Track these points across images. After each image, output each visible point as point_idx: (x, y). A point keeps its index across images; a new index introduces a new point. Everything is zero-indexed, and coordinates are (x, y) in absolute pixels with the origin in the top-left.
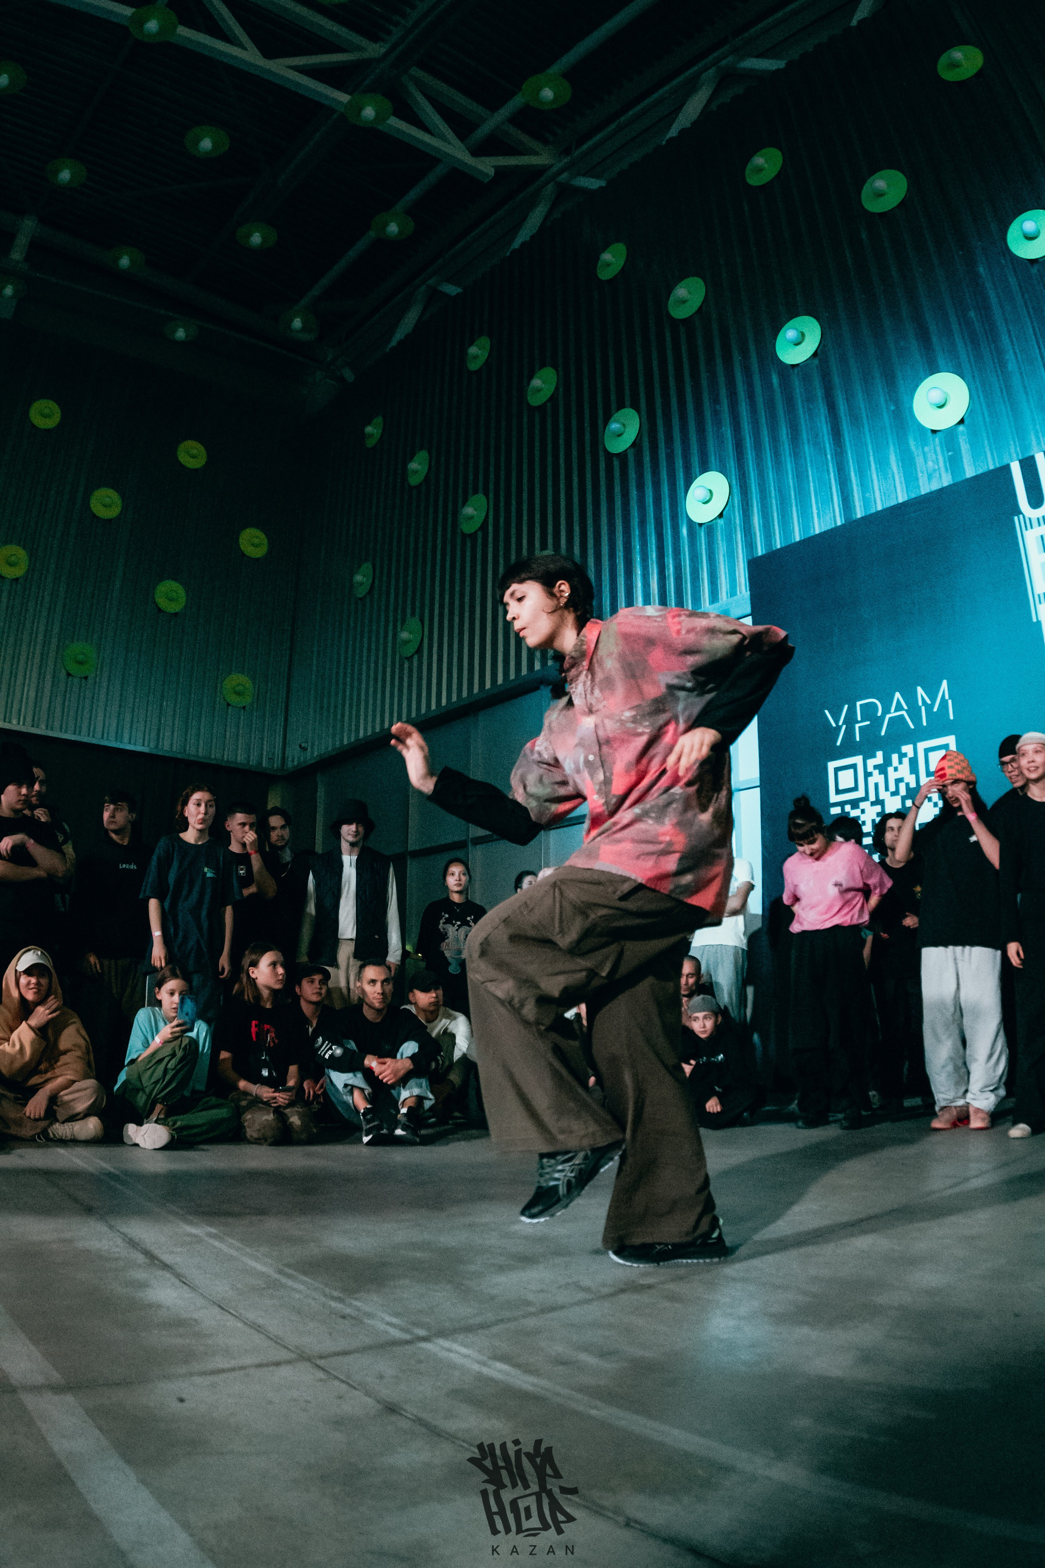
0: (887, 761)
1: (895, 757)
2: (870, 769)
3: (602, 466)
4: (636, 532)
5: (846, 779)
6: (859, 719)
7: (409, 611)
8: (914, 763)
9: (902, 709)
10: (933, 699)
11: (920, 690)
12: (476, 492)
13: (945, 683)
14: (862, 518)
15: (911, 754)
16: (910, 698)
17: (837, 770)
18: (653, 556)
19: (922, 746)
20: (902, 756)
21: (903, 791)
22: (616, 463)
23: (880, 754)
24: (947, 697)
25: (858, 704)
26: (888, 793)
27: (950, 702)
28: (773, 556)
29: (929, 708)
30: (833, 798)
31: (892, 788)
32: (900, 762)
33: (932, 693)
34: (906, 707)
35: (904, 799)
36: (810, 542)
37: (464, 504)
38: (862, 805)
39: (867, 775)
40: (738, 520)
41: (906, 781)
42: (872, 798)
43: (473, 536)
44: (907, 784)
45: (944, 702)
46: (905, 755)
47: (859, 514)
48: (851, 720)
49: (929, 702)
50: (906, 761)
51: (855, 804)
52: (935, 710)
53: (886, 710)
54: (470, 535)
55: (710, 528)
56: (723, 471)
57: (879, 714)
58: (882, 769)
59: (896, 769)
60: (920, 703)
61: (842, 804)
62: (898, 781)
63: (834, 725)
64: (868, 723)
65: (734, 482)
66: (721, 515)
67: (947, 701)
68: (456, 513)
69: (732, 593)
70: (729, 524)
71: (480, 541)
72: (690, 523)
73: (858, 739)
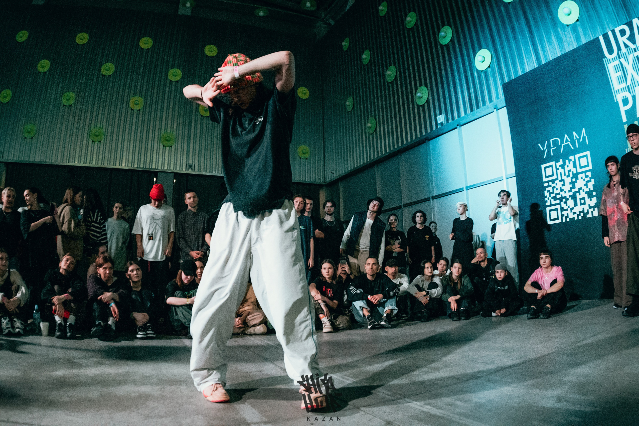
0: (564, 163)
1: (567, 161)
2: (558, 167)
3: (440, 50)
4: (457, 77)
5: (549, 172)
6: (552, 146)
7: (370, 116)
8: (574, 163)
9: (568, 141)
10: (580, 136)
11: (574, 133)
12: (390, 65)
13: (584, 129)
14: (545, 64)
15: (573, 160)
16: (571, 136)
17: (545, 168)
18: (465, 85)
19: (577, 156)
20: (570, 161)
21: (571, 175)
22: (445, 49)
23: (561, 160)
24: (585, 135)
25: (551, 140)
26: (566, 176)
27: (586, 137)
28: (511, 82)
29: (578, 140)
30: (545, 180)
31: (567, 174)
32: (569, 163)
33: (579, 134)
34: (569, 141)
35: (572, 178)
36: (525, 75)
37: (387, 70)
38: (556, 182)
39: (557, 169)
40: (496, 68)
41: (572, 171)
42: (560, 179)
43: (392, 83)
44: (573, 172)
45: (584, 137)
46: (571, 160)
47: (543, 62)
48: (549, 147)
49: (578, 138)
50: (571, 162)
51: (553, 181)
52: (581, 141)
53: (562, 142)
54: (391, 83)
55: (485, 72)
56: (488, 48)
57: (560, 144)
58: (563, 166)
59: (568, 166)
60: (575, 139)
61: (548, 182)
62: (569, 171)
63: (542, 149)
64: (555, 148)
65: (493, 53)
66: (489, 67)
67: (585, 137)
68: (384, 75)
69: (498, 98)
70: (493, 70)
71: (395, 85)
72: (478, 71)
73: (552, 155)
